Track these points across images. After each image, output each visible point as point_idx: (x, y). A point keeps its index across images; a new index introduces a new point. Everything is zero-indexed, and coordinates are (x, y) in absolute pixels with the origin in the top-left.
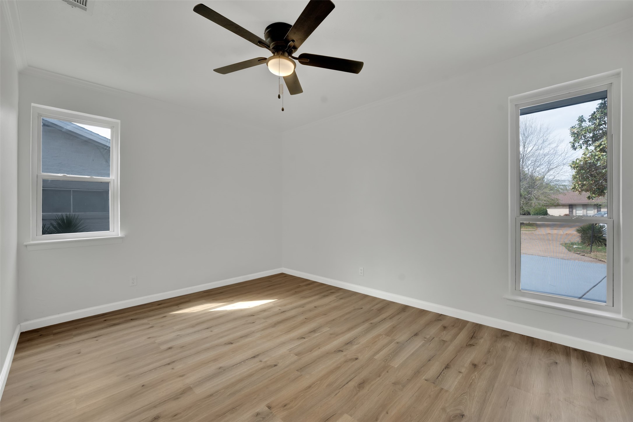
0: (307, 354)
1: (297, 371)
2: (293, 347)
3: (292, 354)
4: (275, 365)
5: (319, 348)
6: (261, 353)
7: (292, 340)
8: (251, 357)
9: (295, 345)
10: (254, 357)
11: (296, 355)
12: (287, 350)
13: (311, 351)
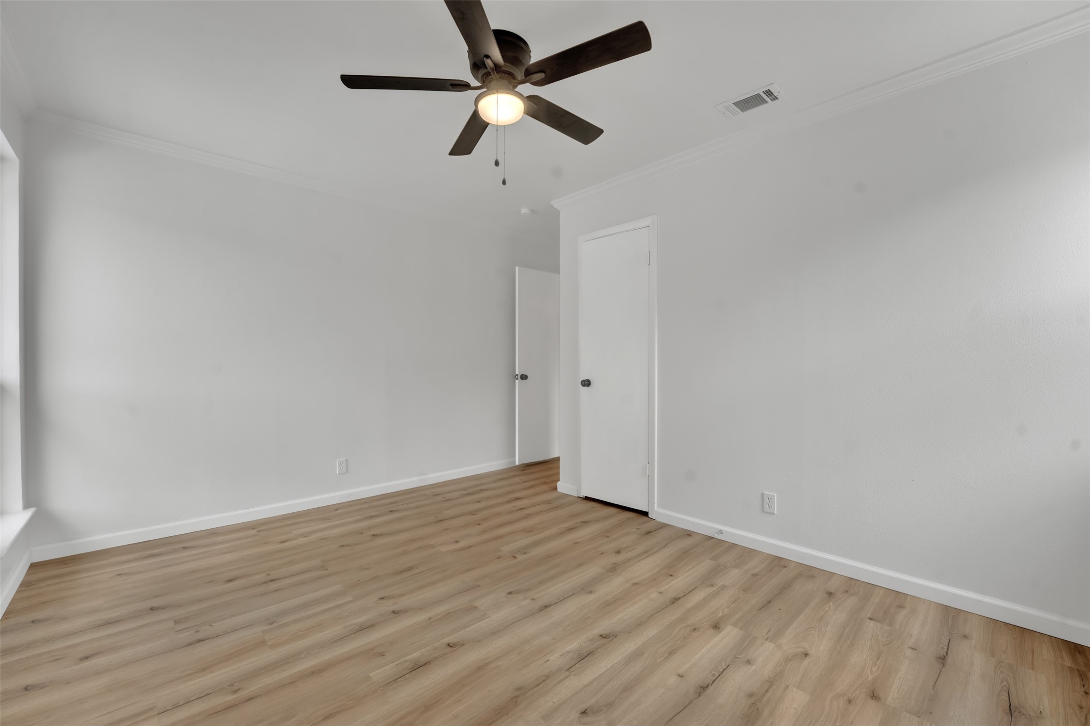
0: (456, 609)
1: (480, 586)
2: (477, 622)
3: (483, 609)
4: (510, 593)
5: (430, 619)
6: (537, 612)
7: (477, 641)
8: (552, 607)
9: (473, 626)
10: (546, 607)
11: (476, 607)
12: (489, 617)
13: (449, 613)
